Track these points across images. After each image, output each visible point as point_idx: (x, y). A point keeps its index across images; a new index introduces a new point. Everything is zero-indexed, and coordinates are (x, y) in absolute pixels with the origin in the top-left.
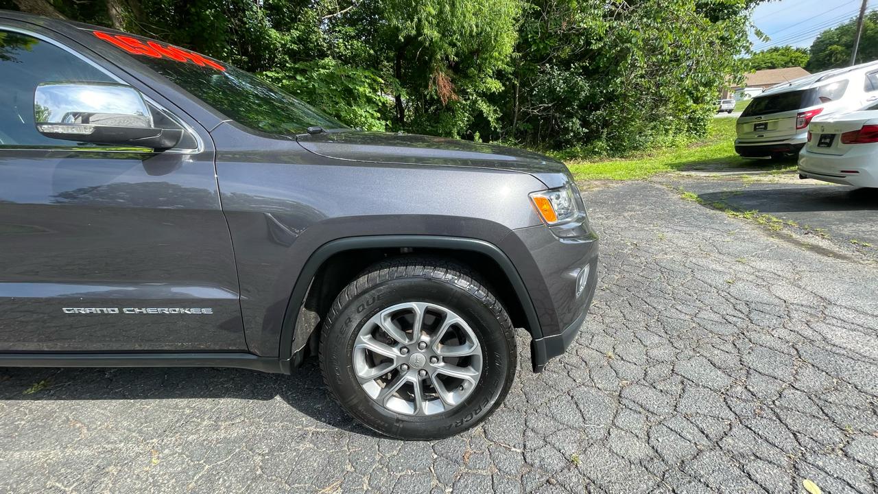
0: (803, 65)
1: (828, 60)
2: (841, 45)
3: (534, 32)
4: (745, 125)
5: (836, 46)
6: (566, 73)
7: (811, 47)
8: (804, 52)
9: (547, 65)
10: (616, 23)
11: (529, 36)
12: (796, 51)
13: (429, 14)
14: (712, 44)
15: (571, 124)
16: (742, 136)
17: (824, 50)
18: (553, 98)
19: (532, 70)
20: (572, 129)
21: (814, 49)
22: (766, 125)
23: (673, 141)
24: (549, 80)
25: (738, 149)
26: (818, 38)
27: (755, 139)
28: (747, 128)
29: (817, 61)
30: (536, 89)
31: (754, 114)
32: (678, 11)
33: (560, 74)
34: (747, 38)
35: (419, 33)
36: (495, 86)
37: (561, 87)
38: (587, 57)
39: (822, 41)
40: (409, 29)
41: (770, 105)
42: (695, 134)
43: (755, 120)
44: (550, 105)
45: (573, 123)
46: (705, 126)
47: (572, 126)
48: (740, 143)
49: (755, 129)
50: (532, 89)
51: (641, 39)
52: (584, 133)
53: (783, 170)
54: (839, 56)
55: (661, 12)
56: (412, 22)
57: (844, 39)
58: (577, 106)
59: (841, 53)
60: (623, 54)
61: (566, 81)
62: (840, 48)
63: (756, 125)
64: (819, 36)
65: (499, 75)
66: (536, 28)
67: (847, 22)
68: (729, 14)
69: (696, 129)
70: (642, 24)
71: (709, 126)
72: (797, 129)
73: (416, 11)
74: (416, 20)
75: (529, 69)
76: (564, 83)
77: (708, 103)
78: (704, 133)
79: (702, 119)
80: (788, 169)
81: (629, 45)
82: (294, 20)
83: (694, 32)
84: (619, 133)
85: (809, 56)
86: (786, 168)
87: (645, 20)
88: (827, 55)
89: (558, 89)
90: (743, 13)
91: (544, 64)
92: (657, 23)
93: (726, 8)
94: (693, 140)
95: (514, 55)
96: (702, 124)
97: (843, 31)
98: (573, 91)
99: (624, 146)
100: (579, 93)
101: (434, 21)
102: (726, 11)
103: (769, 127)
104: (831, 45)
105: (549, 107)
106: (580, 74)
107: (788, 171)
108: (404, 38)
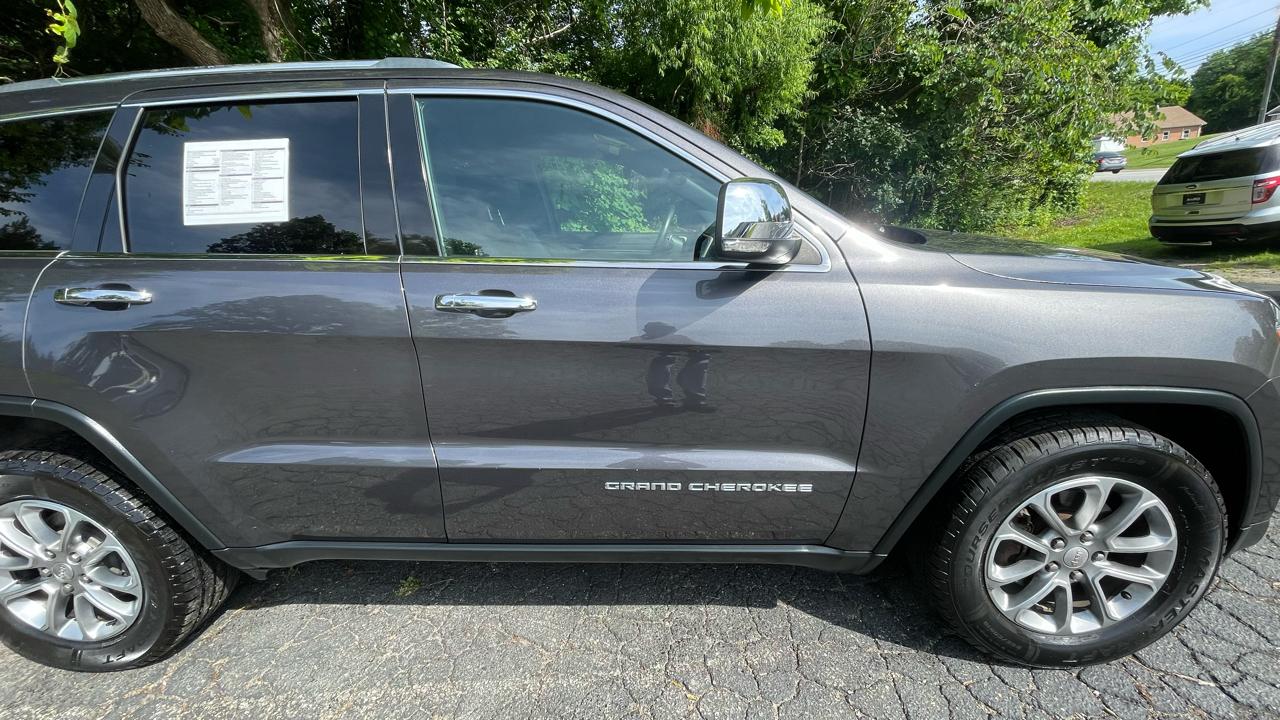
0: (1182, 103)
1: (1220, 96)
2: (1239, 74)
3: (832, 61)
4: (1168, 196)
5: (1230, 76)
6: (873, 119)
7: (1192, 77)
8: (1183, 84)
9: (848, 107)
10: (960, 48)
11: (825, 67)
12: (1172, 83)
13: (703, 38)
14: (1096, 76)
15: (880, 192)
16: (1162, 213)
17: (1213, 82)
18: (855, 155)
19: (826, 114)
20: (883, 199)
21: (1199, 79)
22: (1203, 197)
23: (1032, 217)
24: (849, 130)
25: (1154, 230)
26: (1204, 64)
27: (1185, 216)
28: (1173, 200)
29: (1204, 97)
30: (831, 142)
31: (1178, 180)
32: (1048, 30)
33: (864, 121)
34: (1153, 69)
35: (686, 65)
36: (777, 138)
37: (867, 140)
38: (906, 95)
39: (1210, 69)
40: (672, 58)
41: (1201, 169)
42: (1062, 206)
43: (1183, 189)
44: (852, 165)
45: (884, 191)
46: (1075, 194)
47: (883, 196)
48: (1158, 221)
49: (1185, 202)
50: (825, 142)
51: (1000, 71)
52: (897, 205)
53: (1231, 262)
54: (1236, 90)
55: (1025, 31)
56: (679, 47)
57: (1242, 66)
58: (890, 166)
59: (1239, 85)
60: (972, 94)
61: (874, 129)
62: (1237, 79)
63: (1185, 197)
64: (1206, 61)
65: (781, 123)
66: (835, 55)
67: (1246, 40)
68: (1115, 35)
69: (1062, 200)
70: (999, 48)
71: (1082, 194)
72: (1253, 202)
73: (683, 33)
74: (685, 46)
75: (820, 114)
76: (871, 133)
77: (1079, 161)
78: (1074, 205)
79: (1072, 185)
80: (1238, 261)
81: (980, 80)
82: (491, 44)
83: (1076, 61)
84: (957, 205)
85: (1191, 89)
86: (1234, 259)
87: (1004, 44)
88: (1219, 88)
89: (864, 142)
90: (1133, 33)
91: (842, 107)
92: (1022, 48)
93: (1111, 26)
94: (1059, 215)
95: (808, 94)
96: (1072, 192)
97: (1241, 53)
98: (884, 146)
99: (964, 225)
100: (893, 148)
101: (709, 47)
102: (1111, 30)
103: (1208, 200)
104: (1223, 73)
105: (850, 168)
106: (892, 121)
107: (1239, 264)
108: (664, 71)
